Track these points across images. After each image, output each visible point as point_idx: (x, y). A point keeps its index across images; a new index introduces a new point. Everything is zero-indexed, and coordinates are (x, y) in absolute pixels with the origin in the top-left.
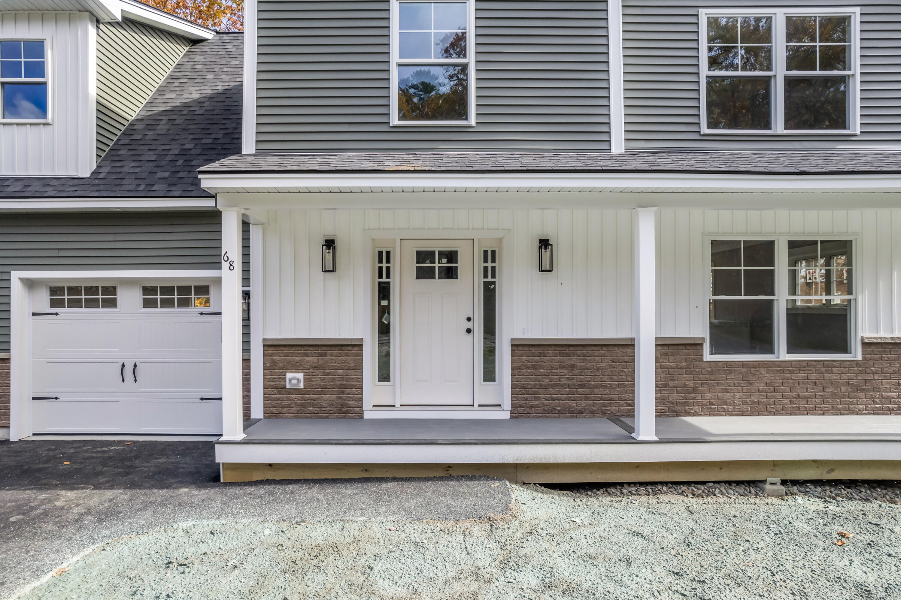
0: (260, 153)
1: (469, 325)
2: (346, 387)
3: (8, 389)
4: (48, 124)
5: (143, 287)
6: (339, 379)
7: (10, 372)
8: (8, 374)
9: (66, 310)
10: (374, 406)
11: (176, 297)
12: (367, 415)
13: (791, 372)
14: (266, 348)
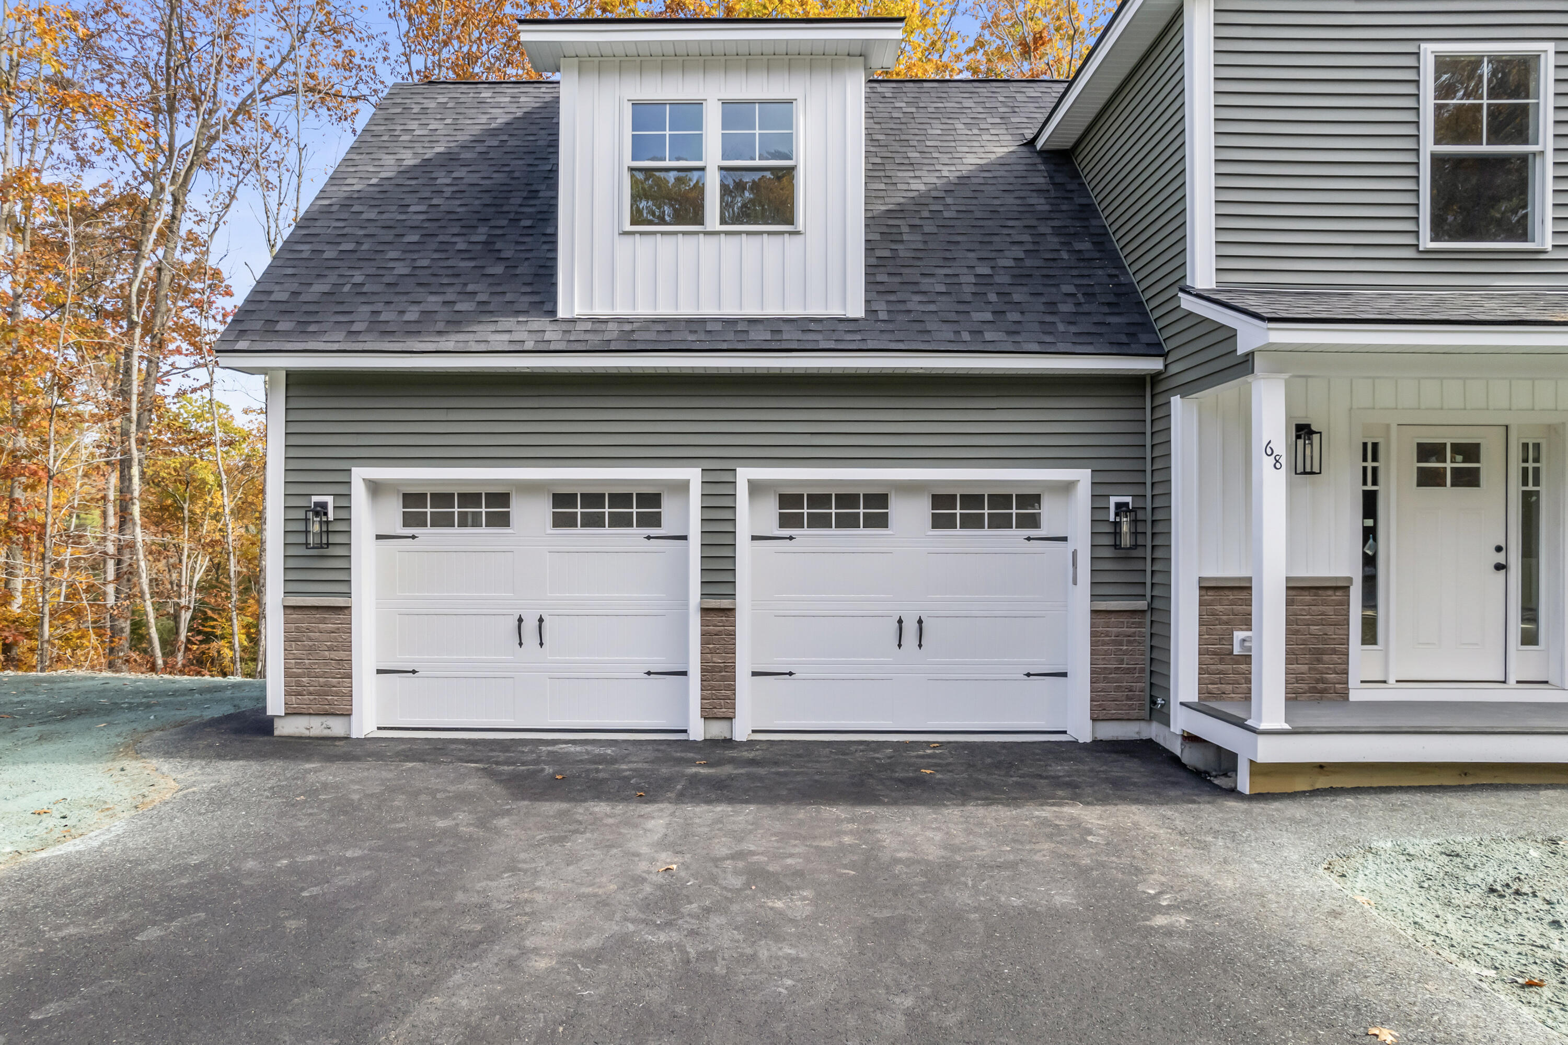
1: (1500, 558)
2: (1322, 652)
3: (731, 658)
4: (798, 233)
5: (933, 495)
6: (1313, 640)
7: (735, 631)
8: (733, 634)
9: (806, 531)
10: (1362, 682)
11: (958, 511)
12: (1357, 694)
14: (1203, 592)
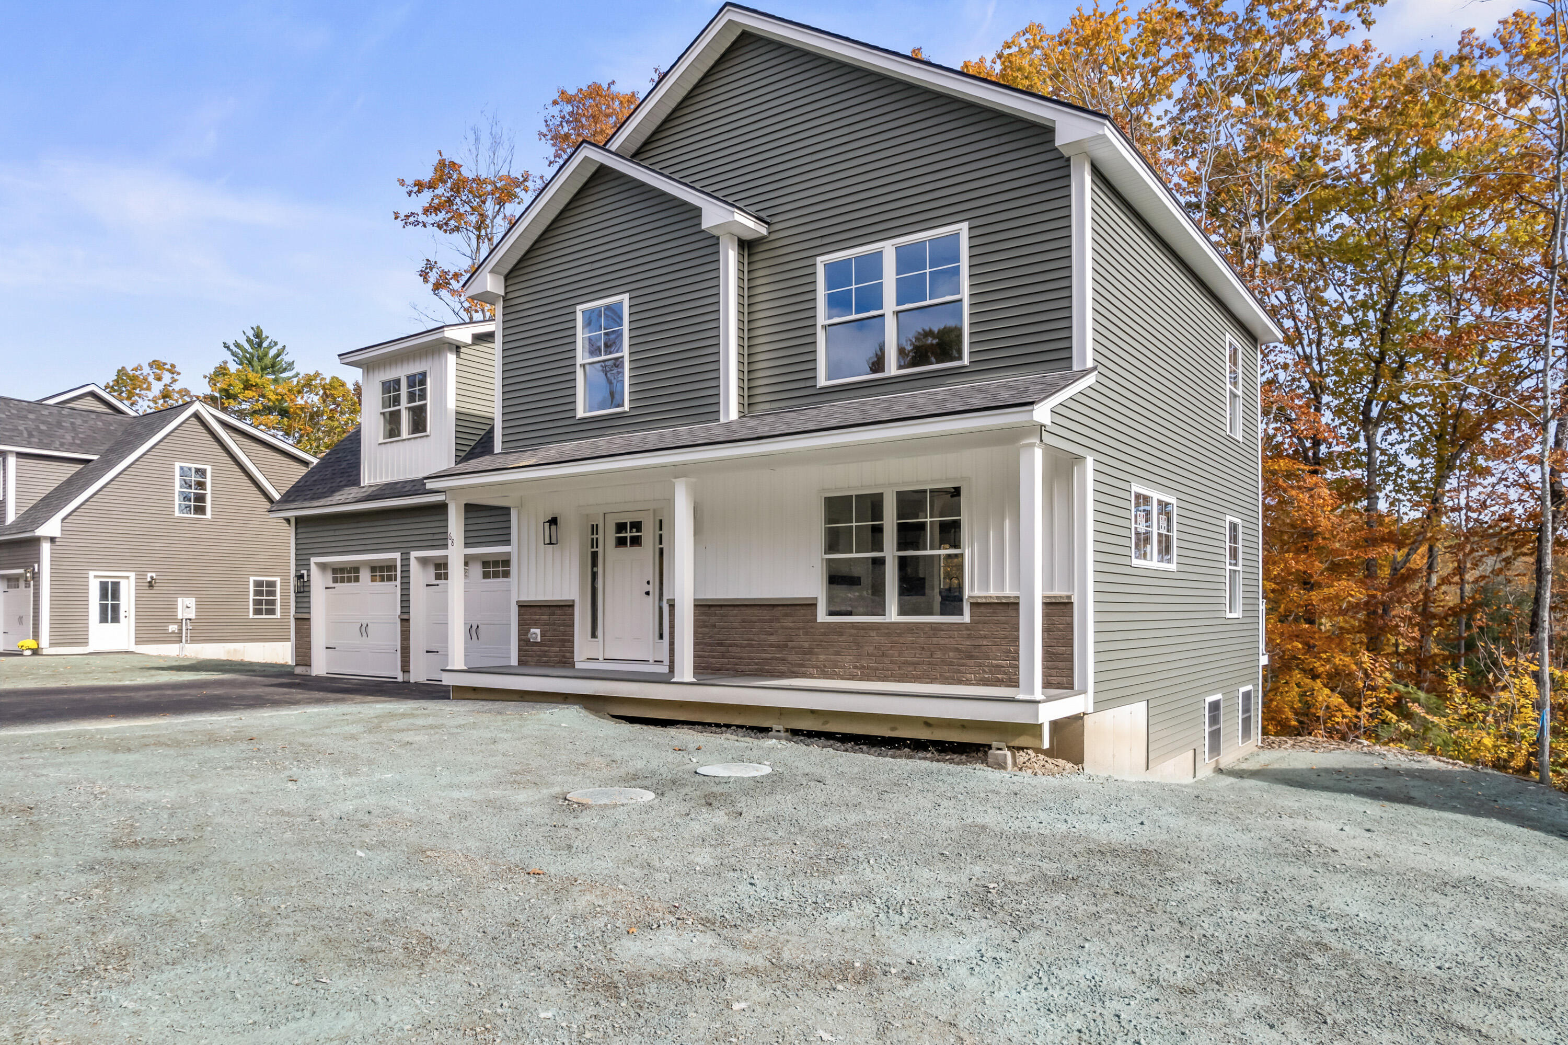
0: (504, 453)
1: (648, 588)
2: (565, 641)
3: (408, 643)
4: (428, 436)
5: (483, 562)
6: (560, 634)
8: (409, 631)
10: (583, 659)
12: (578, 666)
13: (900, 635)
14: (519, 609)
